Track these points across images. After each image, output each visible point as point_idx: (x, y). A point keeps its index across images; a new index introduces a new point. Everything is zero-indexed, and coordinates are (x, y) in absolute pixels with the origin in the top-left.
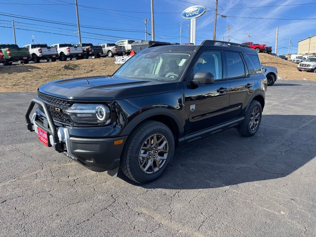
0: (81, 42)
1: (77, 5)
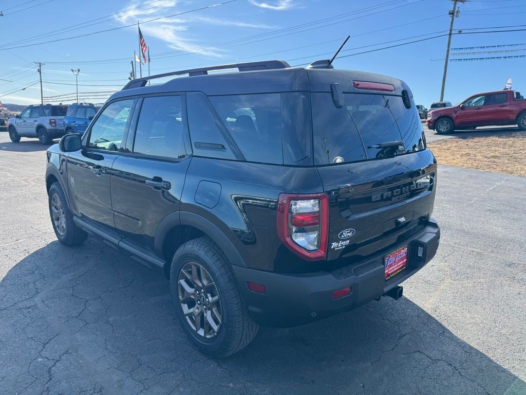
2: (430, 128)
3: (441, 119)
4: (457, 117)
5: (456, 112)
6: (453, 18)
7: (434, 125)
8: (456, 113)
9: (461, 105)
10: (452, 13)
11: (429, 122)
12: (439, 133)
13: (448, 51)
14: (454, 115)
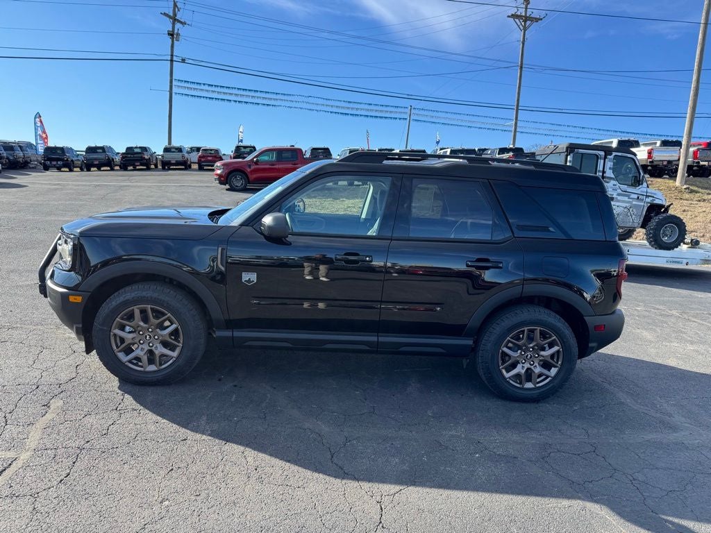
0: (514, 143)
1: (521, 67)
2: (221, 183)
3: (235, 173)
4: (252, 172)
5: (250, 166)
6: (173, 41)
7: (227, 179)
8: (250, 168)
9: (255, 159)
10: (171, 34)
11: (220, 176)
12: (232, 189)
13: (171, 82)
14: (249, 170)
